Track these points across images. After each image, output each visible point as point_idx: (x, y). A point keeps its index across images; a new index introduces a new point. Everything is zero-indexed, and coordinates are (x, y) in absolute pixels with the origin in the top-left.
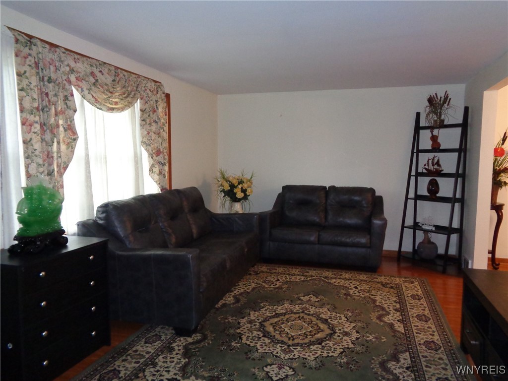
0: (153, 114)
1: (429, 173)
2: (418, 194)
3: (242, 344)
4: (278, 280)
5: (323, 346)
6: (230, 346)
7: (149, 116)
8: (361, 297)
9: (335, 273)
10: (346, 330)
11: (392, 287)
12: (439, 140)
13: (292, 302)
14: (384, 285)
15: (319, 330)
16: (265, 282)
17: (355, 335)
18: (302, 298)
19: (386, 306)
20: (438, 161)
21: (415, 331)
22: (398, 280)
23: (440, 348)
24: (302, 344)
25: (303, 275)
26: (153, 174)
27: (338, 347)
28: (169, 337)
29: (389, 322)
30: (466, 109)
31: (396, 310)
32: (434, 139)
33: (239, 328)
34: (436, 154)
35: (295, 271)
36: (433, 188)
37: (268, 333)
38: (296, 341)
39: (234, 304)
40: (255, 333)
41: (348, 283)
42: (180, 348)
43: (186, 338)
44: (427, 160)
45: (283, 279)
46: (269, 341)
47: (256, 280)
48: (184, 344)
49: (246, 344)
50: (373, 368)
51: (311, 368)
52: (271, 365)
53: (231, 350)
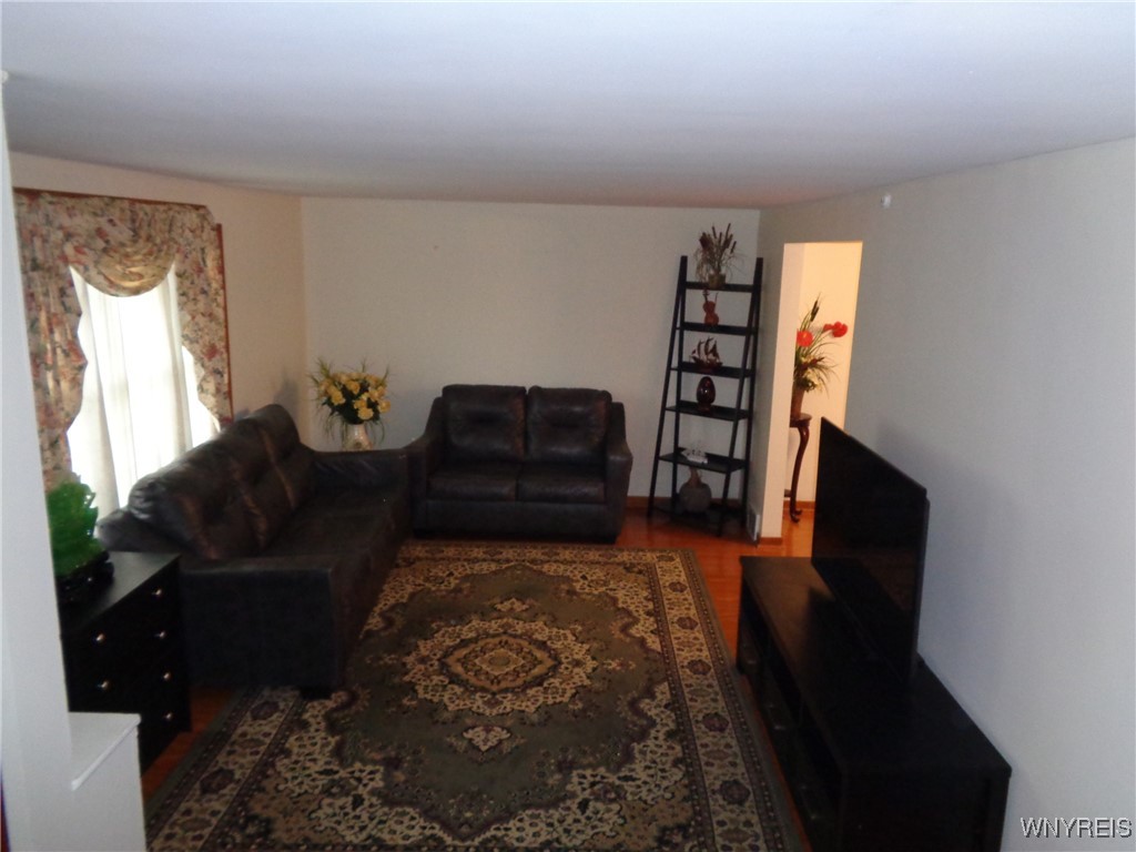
0: (199, 276)
1: (696, 367)
2: (682, 398)
3: (420, 701)
4: (451, 574)
5: (545, 688)
6: (400, 706)
7: (192, 283)
8: (594, 595)
9: (547, 550)
10: (576, 657)
11: (640, 572)
12: (717, 311)
13: (484, 616)
14: (628, 569)
15: (536, 662)
16: (427, 579)
17: (590, 664)
18: (499, 606)
19: (632, 608)
20: (715, 347)
21: (676, 646)
22: (650, 557)
23: (710, 669)
24: (514, 688)
25: (493, 560)
26: (203, 395)
27: (568, 687)
28: (291, 704)
29: (638, 635)
30: (760, 262)
31: (649, 613)
32: (709, 307)
33: (406, 673)
34: (711, 335)
35: (477, 552)
36: (706, 392)
37: (457, 675)
38: (503, 685)
39: (385, 629)
40: (436, 679)
41: (571, 569)
42: (319, 719)
43: (323, 701)
44: (697, 344)
45: (460, 570)
46: (462, 689)
47: (411, 579)
48: (323, 712)
49: (426, 699)
50: (620, 713)
51: (533, 725)
52: (473, 728)
53: (404, 713)
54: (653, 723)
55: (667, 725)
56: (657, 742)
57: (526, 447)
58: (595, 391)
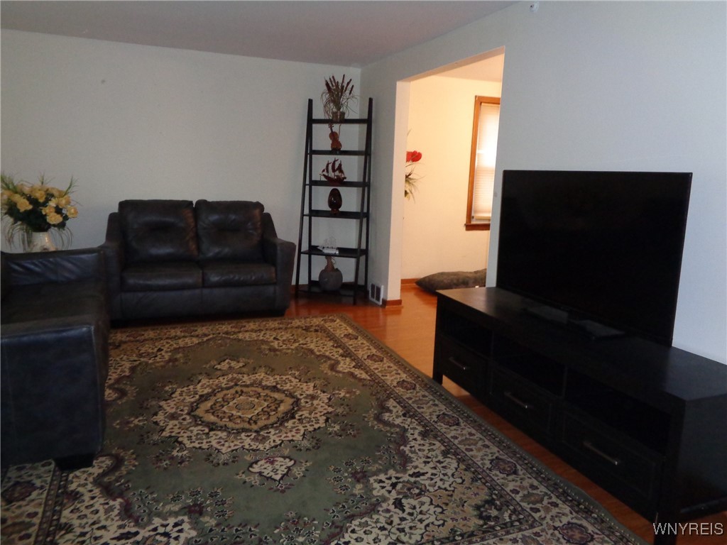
1: (329, 181)
2: (313, 209)
3: (190, 450)
4: (160, 350)
5: (299, 420)
6: (172, 458)
8: (292, 349)
10: (308, 393)
11: (316, 331)
12: (341, 139)
13: (209, 375)
14: (307, 329)
15: (278, 402)
16: (141, 355)
17: (324, 397)
18: (219, 367)
19: (327, 354)
20: (340, 165)
21: (379, 374)
22: (316, 321)
23: (415, 385)
24: (272, 425)
25: (192, 336)
27: (317, 416)
28: (49, 479)
29: (346, 371)
30: (370, 102)
31: (342, 356)
32: (334, 136)
33: (163, 430)
34: (337, 157)
35: (176, 331)
36: (335, 200)
37: (213, 423)
38: (261, 424)
39: (119, 398)
40: (194, 429)
41: (262, 335)
42: (89, 487)
43: (85, 469)
44: (326, 165)
45: (167, 346)
46: (225, 434)
47: (124, 357)
48: (91, 479)
49: (194, 447)
50: (373, 427)
51: (308, 449)
52: (256, 462)
53: (181, 463)
54: (405, 430)
55: (416, 429)
56: (418, 442)
57: (199, 248)
58: (251, 203)
